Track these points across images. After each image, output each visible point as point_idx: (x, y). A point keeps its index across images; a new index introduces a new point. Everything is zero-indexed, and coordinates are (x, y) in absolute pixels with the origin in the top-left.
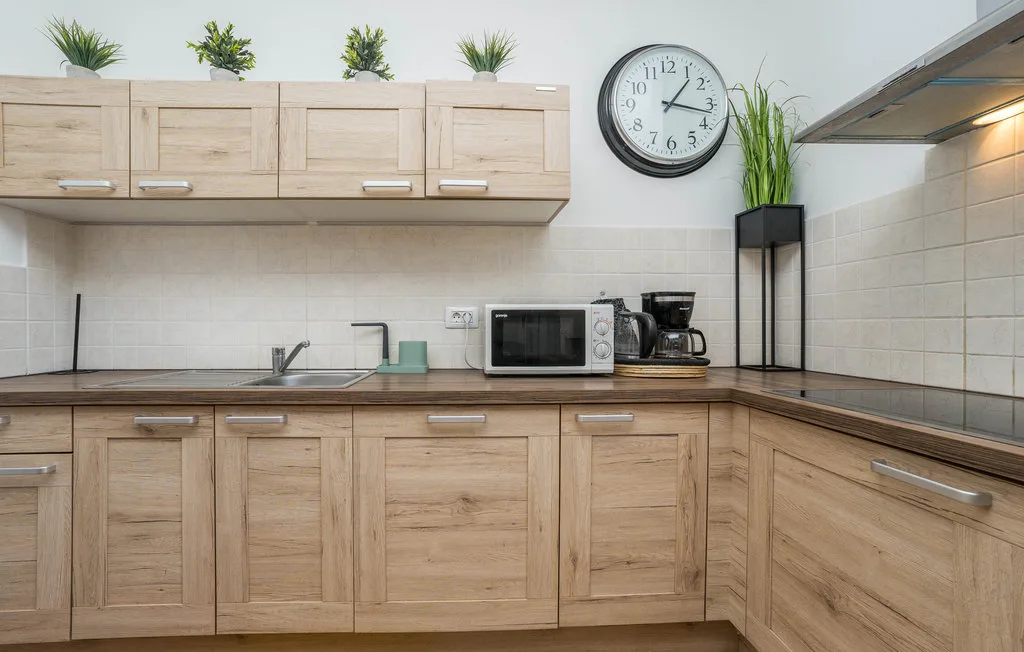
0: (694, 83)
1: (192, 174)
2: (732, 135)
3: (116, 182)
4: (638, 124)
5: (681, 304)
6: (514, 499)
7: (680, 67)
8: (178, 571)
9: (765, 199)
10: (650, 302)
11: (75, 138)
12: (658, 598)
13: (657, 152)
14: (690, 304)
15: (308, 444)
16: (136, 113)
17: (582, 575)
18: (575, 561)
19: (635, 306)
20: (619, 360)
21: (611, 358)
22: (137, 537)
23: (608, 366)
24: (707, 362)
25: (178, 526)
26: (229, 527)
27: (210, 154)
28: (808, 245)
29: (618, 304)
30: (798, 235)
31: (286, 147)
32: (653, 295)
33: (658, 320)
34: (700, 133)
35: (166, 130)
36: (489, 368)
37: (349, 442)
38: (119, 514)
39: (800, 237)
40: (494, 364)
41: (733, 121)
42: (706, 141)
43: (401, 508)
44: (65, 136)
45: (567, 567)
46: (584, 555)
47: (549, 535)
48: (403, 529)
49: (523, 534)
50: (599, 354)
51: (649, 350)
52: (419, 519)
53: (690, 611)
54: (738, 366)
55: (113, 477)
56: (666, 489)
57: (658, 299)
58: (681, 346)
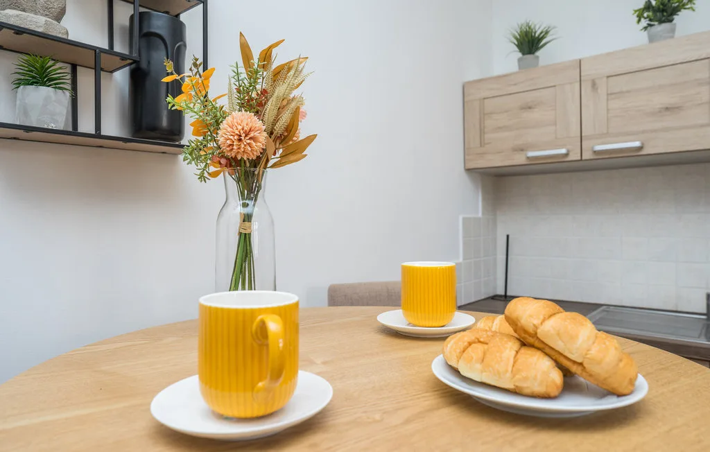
1: (643, 132)
3: (569, 147)
11: (536, 115)
16: (587, 87)
27: (660, 112)
35: (613, 96)
44: (528, 116)
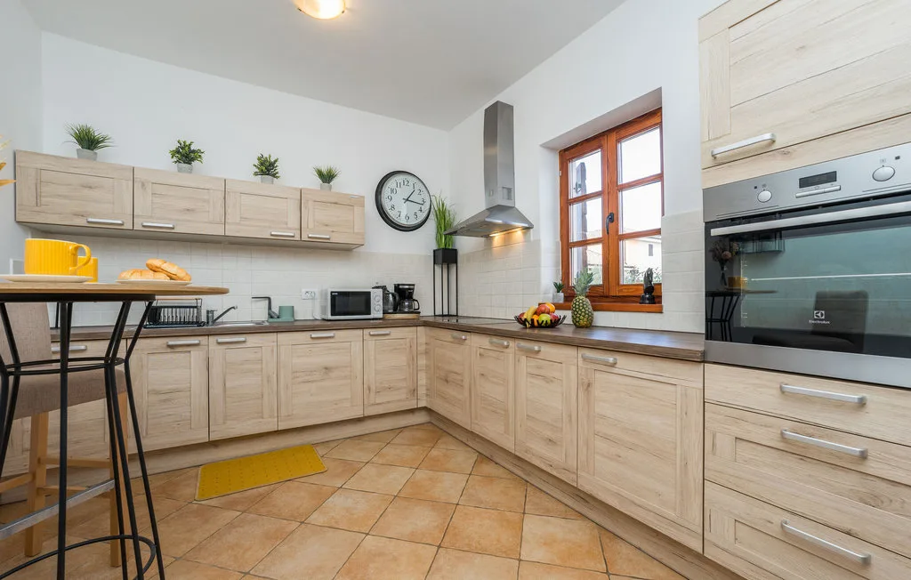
0: (417, 192)
1: (173, 220)
2: (432, 216)
3: (124, 220)
4: (393, 207)
5: (410, 289)
6: (346, 367)
7: (411, 184)
8: (188, 414)
9: (443, 246)
10: (397, 287)
11: (95, 193)
12: (399, 401)
13: (403, 221)
14: (413, 289)
15: (256, 350)
16: (138, 185)
17: (372, 394)
18: (369, 389)
19: (391, 289)
20: (385, 312)
21: (382, 312)
22: (165, 401)
23: (380, 315)
24: (419, 313)
25: (188, 393)
26: (216, 390)
27: (184, 210)
28: (459, 265)
29: (384, 288)
30: (455, 261)
31: (229, 211)
32: (399, 285)
33: (400, 296)
34: (419, 213)
35: (157, 195)
36: (330, 317)
37: (275, 349)
38: (154, 390)
39: (456, 262)
40: (332, 315)
41: (432, 210)
42: (422, 217)
43: (298, 374)
44: (88, 192)
45: (366, 392)
46: (373, 388)
47: (359, 381)
48: (299, 383)
49: (349, 381)
50: (377, 310)
51: (397, 308)
52: (307, 378)
53: (412, 404)
54: (435, 315)
55: (150, 372)
56: (402, 360)
57: (401, 287)
58: (410, 307)
